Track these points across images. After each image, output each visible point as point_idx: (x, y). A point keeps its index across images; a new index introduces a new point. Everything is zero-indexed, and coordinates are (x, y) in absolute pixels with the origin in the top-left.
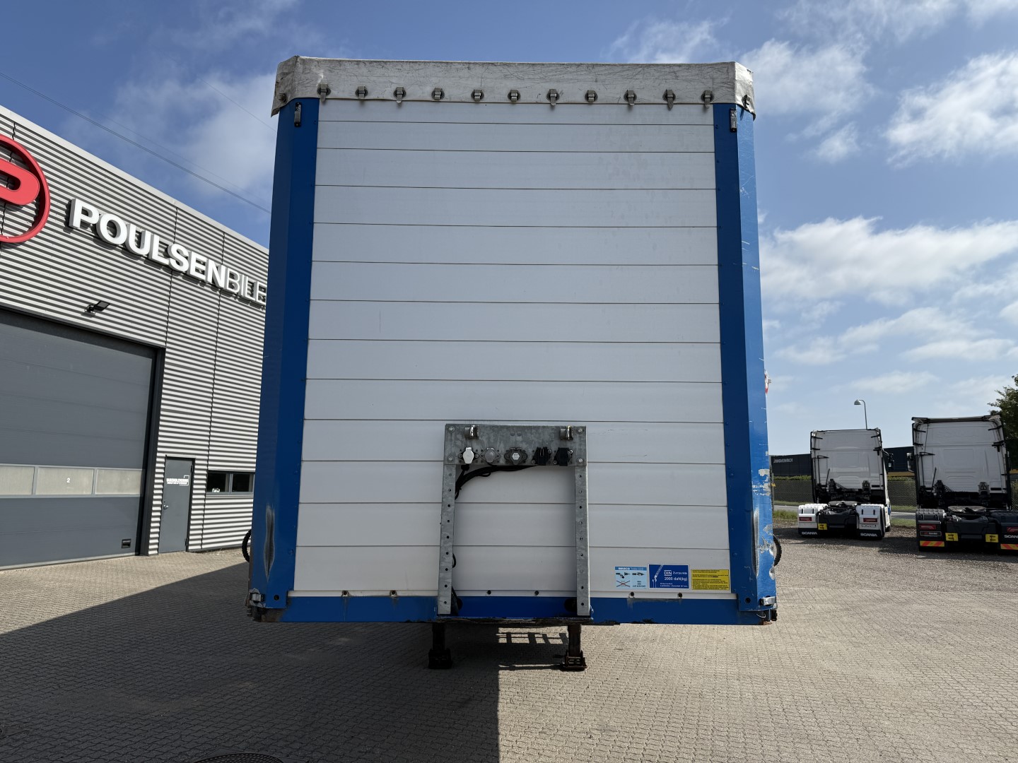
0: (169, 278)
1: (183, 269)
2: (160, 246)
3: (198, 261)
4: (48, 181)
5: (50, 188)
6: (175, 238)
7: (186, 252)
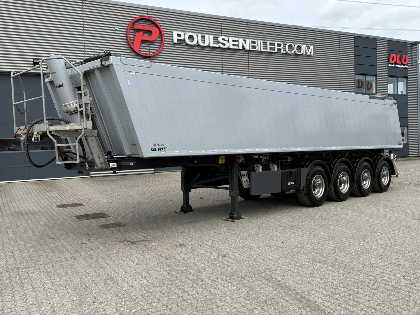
0: (221, 53)
1: (226, 46)
2: (213, 39)
3: (233, 41)
4: (162, 27)
5: (163, 30)
6: (221, 33)
7: (226, 38)
